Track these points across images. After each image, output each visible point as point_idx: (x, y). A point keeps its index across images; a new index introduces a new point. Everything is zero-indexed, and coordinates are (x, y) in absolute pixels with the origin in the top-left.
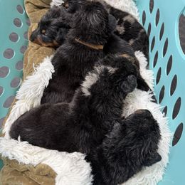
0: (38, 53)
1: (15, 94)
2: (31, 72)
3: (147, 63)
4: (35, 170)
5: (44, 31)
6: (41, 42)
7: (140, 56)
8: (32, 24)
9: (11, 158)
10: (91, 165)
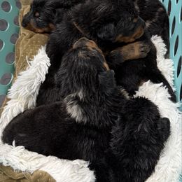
0: (31, 42)
1: (7, 93)
2: (24, 66)
3: (166, 50)
4: (32, 178)
5: (37, 14)
6: (34, 27)
7: (157, 41)
8: (23, 6)
9: (5, 164)
10: (94, 173)
